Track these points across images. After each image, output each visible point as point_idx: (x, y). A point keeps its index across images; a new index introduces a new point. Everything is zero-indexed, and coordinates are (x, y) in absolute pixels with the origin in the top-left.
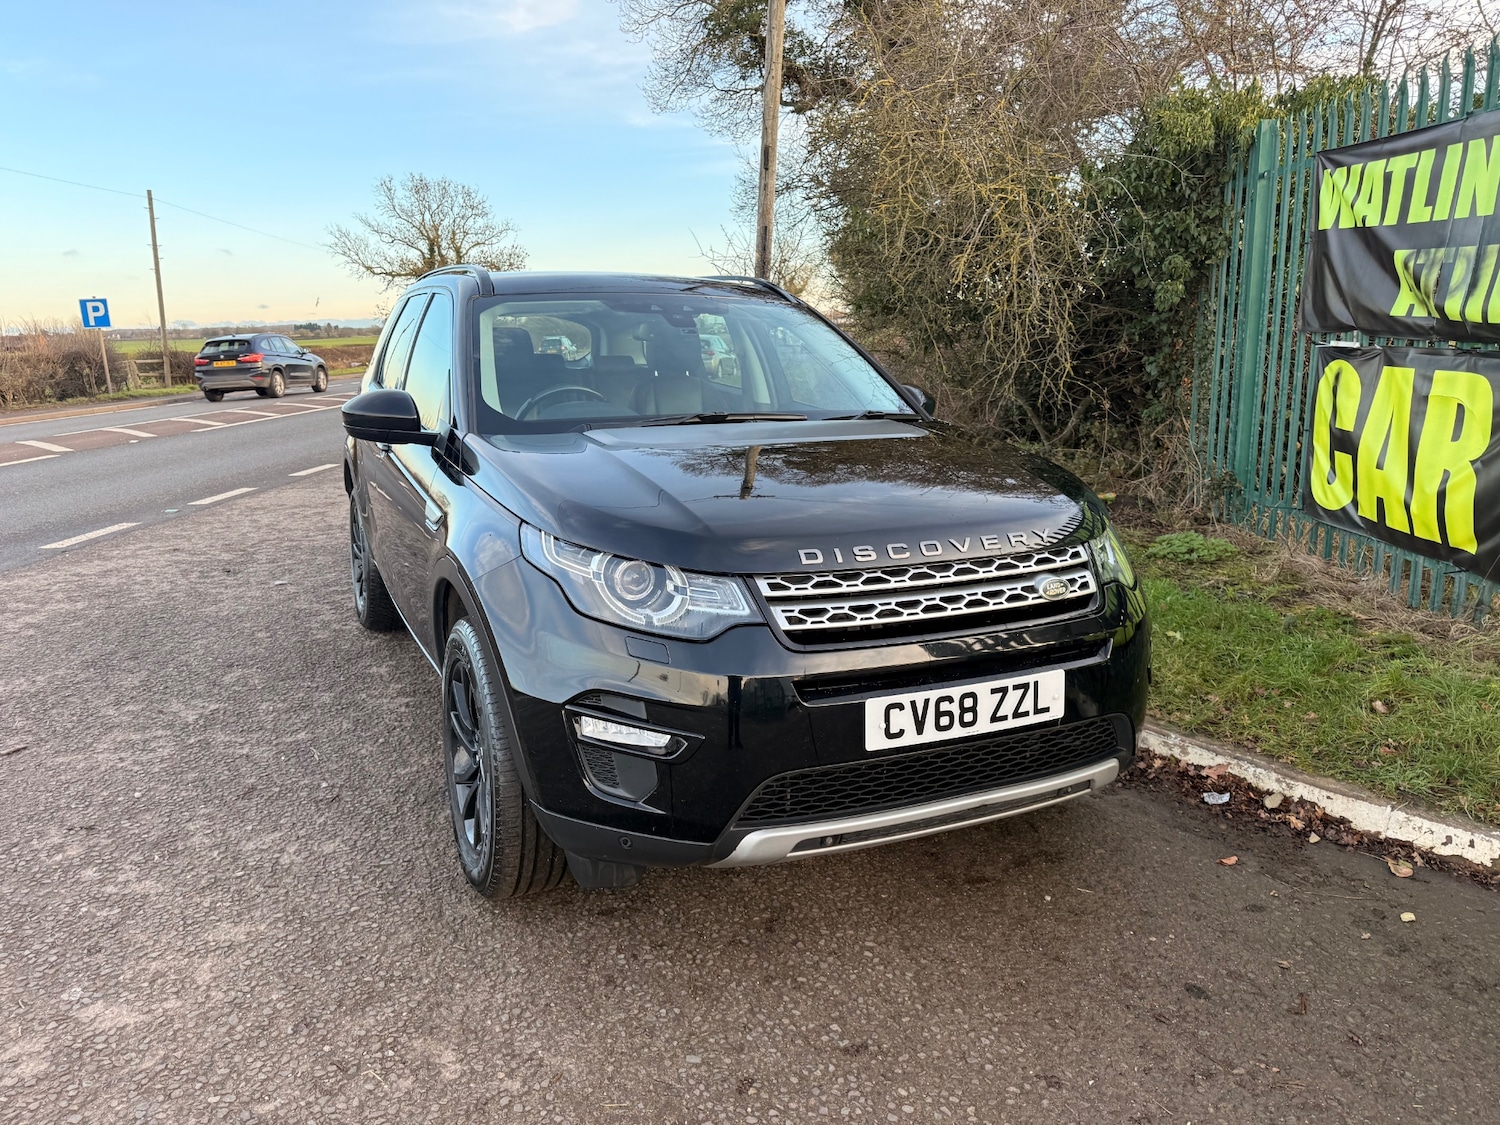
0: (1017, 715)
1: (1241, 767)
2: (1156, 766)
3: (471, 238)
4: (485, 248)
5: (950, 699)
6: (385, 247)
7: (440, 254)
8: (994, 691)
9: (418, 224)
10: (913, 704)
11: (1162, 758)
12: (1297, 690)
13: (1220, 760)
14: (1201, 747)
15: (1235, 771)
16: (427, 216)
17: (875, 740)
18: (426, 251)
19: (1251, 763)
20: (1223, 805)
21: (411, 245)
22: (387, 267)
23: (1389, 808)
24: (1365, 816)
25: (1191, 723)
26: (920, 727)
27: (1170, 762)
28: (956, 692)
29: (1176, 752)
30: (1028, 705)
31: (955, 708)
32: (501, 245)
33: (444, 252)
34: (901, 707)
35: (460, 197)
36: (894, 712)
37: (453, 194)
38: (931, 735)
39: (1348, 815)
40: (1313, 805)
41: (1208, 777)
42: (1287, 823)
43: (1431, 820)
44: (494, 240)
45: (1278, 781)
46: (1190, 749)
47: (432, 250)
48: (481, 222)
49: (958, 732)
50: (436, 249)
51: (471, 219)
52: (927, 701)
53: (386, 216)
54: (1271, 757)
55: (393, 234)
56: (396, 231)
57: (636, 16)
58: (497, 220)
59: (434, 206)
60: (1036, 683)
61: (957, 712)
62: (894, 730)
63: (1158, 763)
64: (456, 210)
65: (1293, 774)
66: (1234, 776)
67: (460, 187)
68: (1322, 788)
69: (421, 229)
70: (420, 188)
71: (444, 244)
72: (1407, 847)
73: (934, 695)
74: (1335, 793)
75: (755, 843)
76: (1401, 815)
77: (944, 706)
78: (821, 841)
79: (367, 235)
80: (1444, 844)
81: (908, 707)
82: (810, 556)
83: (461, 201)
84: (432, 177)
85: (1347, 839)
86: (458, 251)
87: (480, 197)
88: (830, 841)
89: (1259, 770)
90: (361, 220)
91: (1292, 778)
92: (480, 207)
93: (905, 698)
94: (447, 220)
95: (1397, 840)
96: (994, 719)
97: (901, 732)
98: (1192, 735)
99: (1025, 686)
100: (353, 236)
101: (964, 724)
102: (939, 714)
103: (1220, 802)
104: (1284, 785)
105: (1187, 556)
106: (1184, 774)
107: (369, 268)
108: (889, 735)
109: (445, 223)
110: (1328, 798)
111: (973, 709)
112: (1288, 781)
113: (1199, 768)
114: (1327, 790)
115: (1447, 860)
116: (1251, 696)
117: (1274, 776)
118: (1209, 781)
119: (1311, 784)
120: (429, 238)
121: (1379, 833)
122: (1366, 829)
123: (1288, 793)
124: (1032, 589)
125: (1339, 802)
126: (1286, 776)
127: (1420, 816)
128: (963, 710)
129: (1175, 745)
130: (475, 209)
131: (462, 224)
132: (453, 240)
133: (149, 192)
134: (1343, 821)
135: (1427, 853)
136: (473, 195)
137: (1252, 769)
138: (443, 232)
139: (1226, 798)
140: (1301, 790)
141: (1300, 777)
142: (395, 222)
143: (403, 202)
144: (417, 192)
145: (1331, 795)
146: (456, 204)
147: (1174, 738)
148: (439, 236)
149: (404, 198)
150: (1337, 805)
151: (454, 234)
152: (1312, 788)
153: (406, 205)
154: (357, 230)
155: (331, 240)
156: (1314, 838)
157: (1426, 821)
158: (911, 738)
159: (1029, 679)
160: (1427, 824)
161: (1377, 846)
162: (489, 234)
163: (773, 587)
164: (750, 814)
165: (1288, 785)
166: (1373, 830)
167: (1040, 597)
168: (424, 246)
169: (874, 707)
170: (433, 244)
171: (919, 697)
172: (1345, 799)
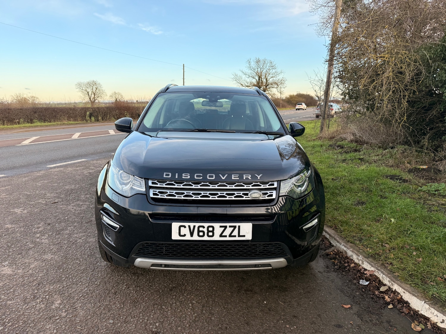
0: (230, 236)
1: (378, 273)
2: (351, 266)
3: (271, 75)
4: (274, 78)
5: (204, 227)
6: (247, 79)
7: (261, 80)
8: (221, 227)
9: (256, 72)
10: (189, 226)
11: (355, 264)
12: (421, 249)
13: (373, 269)
14: (368, 262)
15: (377, 274)
16: (259, 69)
17: (175, 236)
18: (258, 79)
19: (382, 272)
20: (365, 285)
21: (254, 78)
22: (247, 85)
23: (423, 302)
24: (415, 303)
25: (370, 253)
26: (192, 234)
27: (357, 265)
28: (206, 225)
29: (360, 263)
30: (236, 233)
31: (205, 230)
32: (279, 77)
33: (262, 80)
34: (185, 227)
35: (269, 64)
36: (182, 228)
37: (267, 63)
38: (195, 237)
39: (409, 301)
40: (399, 293)
41: (366, 274)
42: (384, 298)
43: (438, 311)
44: (277, 76)
45: (389, 281)
46: (364, 262)
47: (259, 79)
48: (274, 71)
49: (206, 238)
50: (260, 79)
51: (271, 70)
52: (194, 226)
53: (248, 70)
54: (391, 272)
55: (249, 75)
56: (250, 74)
57: (314, 7)
58: (279, 70)
59: (261, 67)
60: (239, 227)
61: (206, 232)
62: (182, 234)
63: (352, 265)
64: (267, 67)
65: (395, 280)
66: (376, 276)
67: (269, 61)
68: (402, 288)
69: (257, 73)
70: (258, 62)
71: (263, 77)
72: (427, 319)
73: (197, 225)
74: (406, 291)
75: (140, 261)
76: (427, 306)
77: (201, 229)
78: (161, 265)
79: (242, 75)
80: (442, 322)
81: (187, 227)
82: (166, 175)
83: (269, 65)
84: (261, 58)
85: (405, 310)
86: (266, 79)
87: (275, 63)
88: (163, 266)
89: (384, 276)
90: (241, 71)
91: (394, 282)
92: (274, 66)
93: (186, 224)
94: (264, 70)
95: (424, 316)
96: (221, 236)
97: (185, 235)
98: (367, 258)
99: (235, 227)
100: (238, 76)
101: (208, 236)
102: (199, 231)
103: (364, 284)
104: (391, 283)
105: (434, 192)
106: (359, 271)
107: (241, 84)
108: (180, 235)
109: (264, 71)
110: (404, 292)
111: (213, 231)
112: (392, 282)
113: (365, 270)
114: (404, 289)
115: (442, 329)
116: (402, 247)
117: (388, 279)
118: (365, 276)
119: (399, 286)
120: (258, 75)
121: (419, 311)
122: (415, 308)
123: (391, 287)
124: (247, 194)
125: (407, 295)
126: (392, 280)
127: (434, 308)
128: (208, 231)
129: (360, 260)
130: (273, 67)
131: (268, 71)
132: (265, 76)
133: (184, 65)
134: (407, 303)
135: (434, 324)
136: (273, 63)
137: (382, 275)
138: (263, 74)
139: (367, 283)
140: (396, 287)
141: (396, 282)
142: (250, 71)
143: (253, 66)
144: (257, 63)
145: (405, 291)
146: (267, 66)
147: (361, 257)
148: (262, 75)
149: (253, 64)
150: (407, 296)
151: (266, 74)
152: (399, 287)
153: (254, 67)
154: (240, 74)
155: (233, 77)
156: (391, 306)
157: (436, 311)
158: (188, 237)
159: (237, 225)
160: (436, 312)
161: (416, 316)
162: (277, 74)
163: (153, 183)
164: (139, 252)
165: (392, 284)
166: (417, 309)
167: (249, 197)
168: (257, 78)
169: (175, 226)
170: (260, 77)
171: (192, 225)
172: (409, 294)
